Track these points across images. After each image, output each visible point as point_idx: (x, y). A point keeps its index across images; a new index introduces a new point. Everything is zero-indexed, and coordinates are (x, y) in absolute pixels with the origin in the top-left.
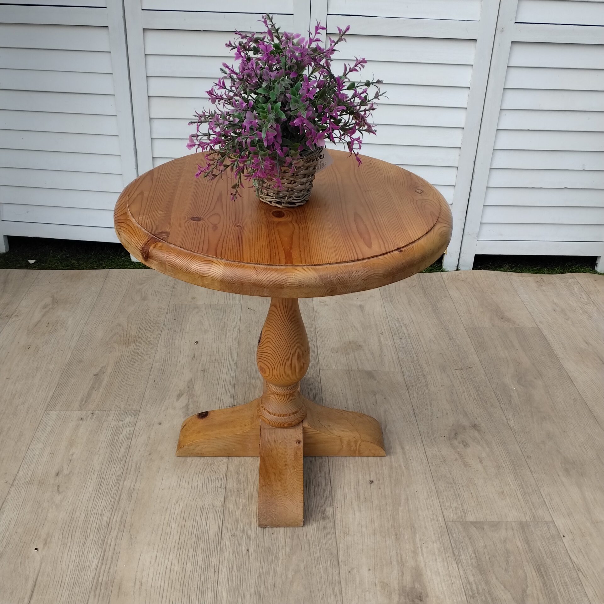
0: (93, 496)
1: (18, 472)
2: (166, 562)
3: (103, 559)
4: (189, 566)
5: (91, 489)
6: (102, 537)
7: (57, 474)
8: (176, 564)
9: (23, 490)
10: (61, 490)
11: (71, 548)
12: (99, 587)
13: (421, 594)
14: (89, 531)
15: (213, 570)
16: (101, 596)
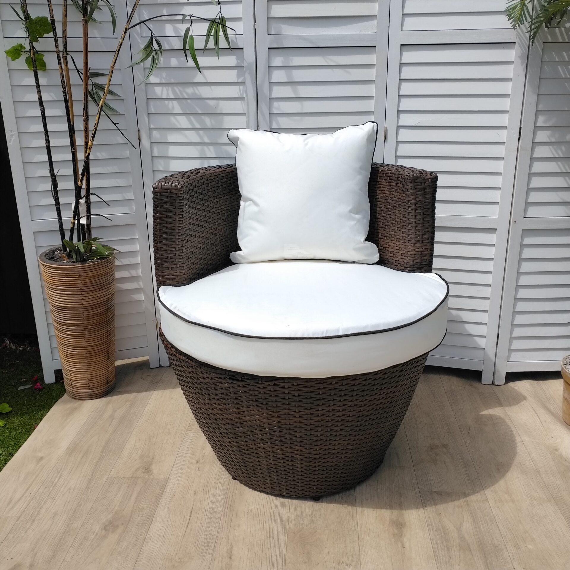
0: (218, 473)
1: (175, 461)
2: (261, 503)
3: (227, 501)
4: (273, 506)
5: (217, 470)
6: (225, 491)
7: (197, 462)
8: (266, 504)
9: (179, 469)
10: (200, 469)
11: (209, 496)
12: (226, 513)
13: (402, 522)
14: (218, 489)
15: (286, 508)
16: (227, 517)
